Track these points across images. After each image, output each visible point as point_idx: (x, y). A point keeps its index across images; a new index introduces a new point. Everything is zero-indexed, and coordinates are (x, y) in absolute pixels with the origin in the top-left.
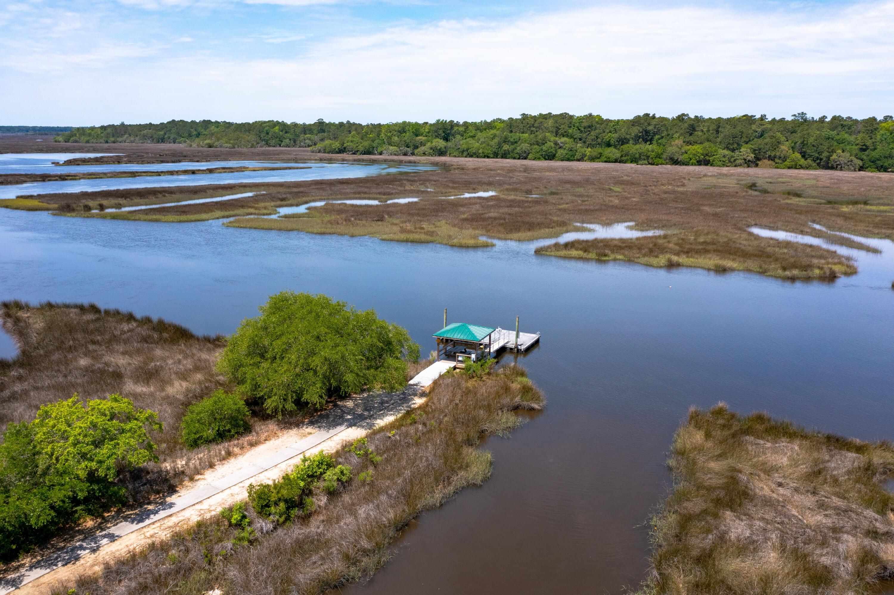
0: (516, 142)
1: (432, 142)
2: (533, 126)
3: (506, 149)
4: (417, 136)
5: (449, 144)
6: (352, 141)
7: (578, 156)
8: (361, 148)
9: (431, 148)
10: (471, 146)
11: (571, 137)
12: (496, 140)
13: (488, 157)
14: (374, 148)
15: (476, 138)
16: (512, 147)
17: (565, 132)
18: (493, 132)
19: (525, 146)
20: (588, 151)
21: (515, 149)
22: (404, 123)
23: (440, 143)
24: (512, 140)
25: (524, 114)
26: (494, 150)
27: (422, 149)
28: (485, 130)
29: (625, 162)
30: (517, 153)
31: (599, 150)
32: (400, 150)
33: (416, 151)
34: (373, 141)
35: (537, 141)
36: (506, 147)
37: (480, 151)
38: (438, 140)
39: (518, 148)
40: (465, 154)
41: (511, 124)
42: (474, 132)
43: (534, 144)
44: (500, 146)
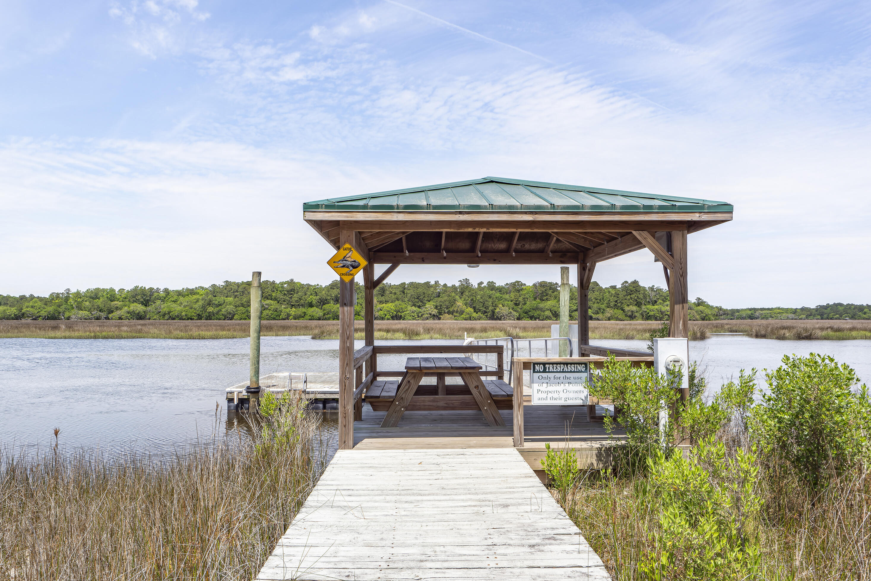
0: (220, 305)
1: (129, 307)
2: (237, 291)
3: (211, 311)
4: (112, 301)
5: (149, 308)
6: (32, 307)
7: (283, 315)
8: (43, 313)
9: (128, 312)
10: (173, 309)
11: (275, 299)
12: (200, 303)
13: (191, 319)
14: (60, 313)
15: (178, 302)
16: (217, 309)
17: (269, 295)
18: (195, 297)
19: (230, 308)
20: (293, 311)
21: (220, 310)
22: (98, 289)
23: (139, 308)
24: (217, 302)
25: (227, 282)
26: (198, 313)
27: (117, 314)
28: (188, 295)
29: (329, 319)
30: (223, 315)
31: (302, 310)
32: (92, 315)
33: (110, 316)
34: (59, 306)
35: (242, 304)
36: (210, 309)
37: (183, 314)
38: (135, 304)
39: (223, 310)
40: (167, 317)
41: (215, 290)
42: (175, 297)
43: (239, 306)
44: (204, 308)
